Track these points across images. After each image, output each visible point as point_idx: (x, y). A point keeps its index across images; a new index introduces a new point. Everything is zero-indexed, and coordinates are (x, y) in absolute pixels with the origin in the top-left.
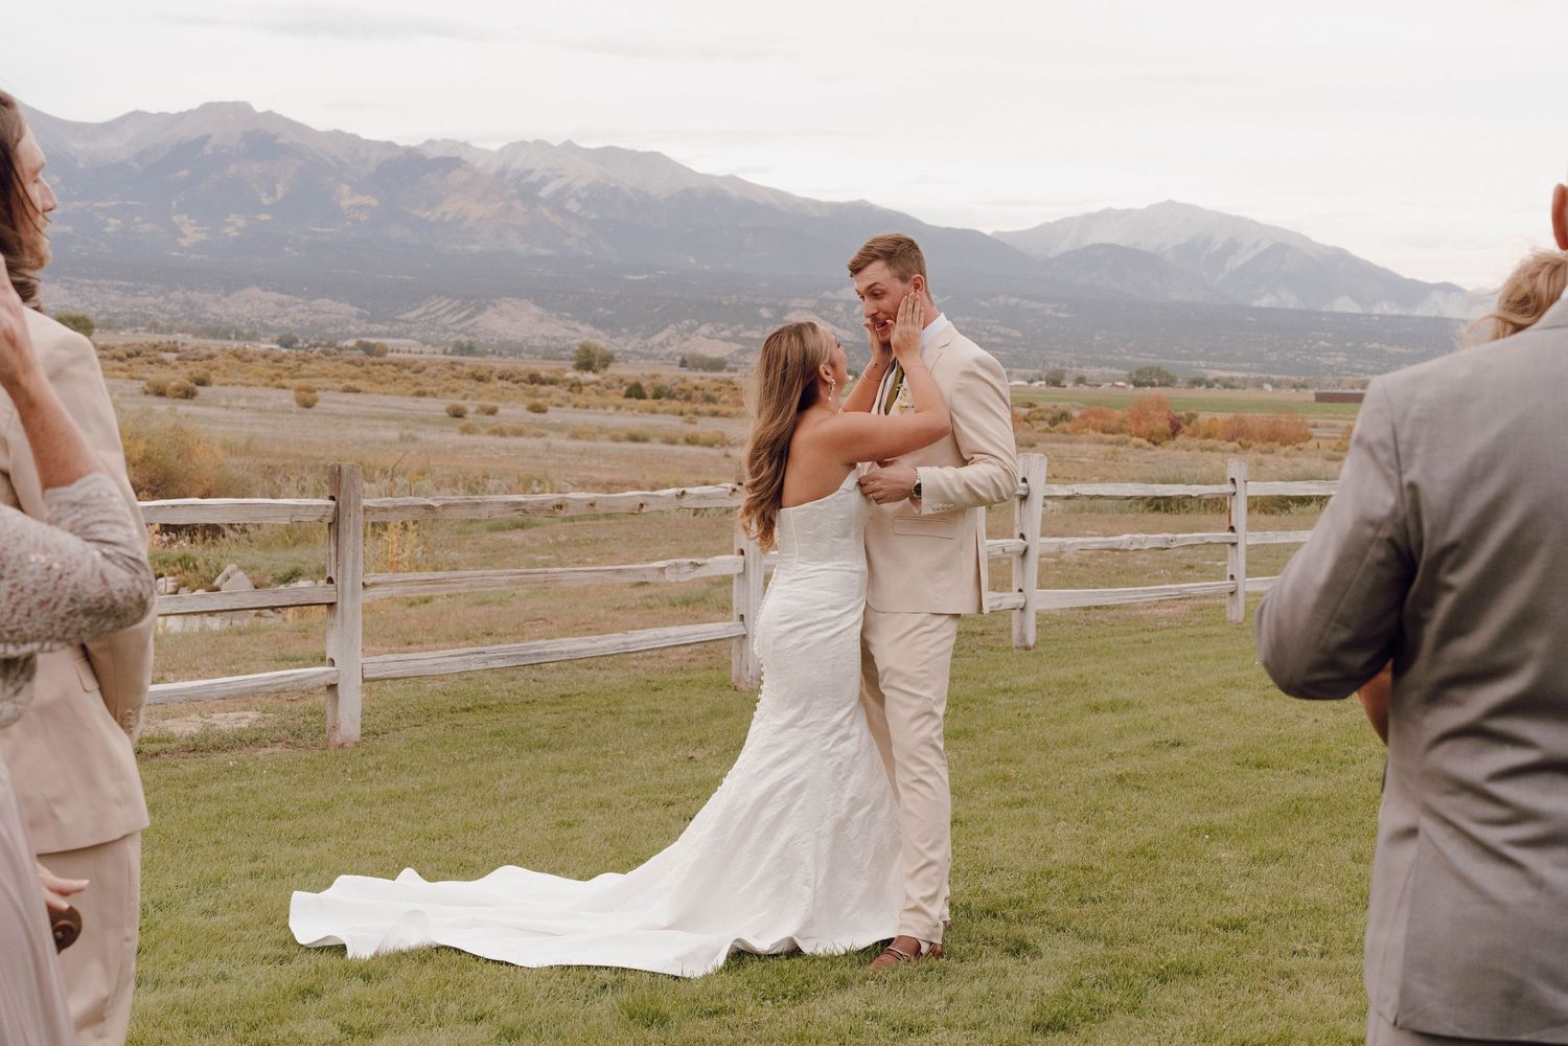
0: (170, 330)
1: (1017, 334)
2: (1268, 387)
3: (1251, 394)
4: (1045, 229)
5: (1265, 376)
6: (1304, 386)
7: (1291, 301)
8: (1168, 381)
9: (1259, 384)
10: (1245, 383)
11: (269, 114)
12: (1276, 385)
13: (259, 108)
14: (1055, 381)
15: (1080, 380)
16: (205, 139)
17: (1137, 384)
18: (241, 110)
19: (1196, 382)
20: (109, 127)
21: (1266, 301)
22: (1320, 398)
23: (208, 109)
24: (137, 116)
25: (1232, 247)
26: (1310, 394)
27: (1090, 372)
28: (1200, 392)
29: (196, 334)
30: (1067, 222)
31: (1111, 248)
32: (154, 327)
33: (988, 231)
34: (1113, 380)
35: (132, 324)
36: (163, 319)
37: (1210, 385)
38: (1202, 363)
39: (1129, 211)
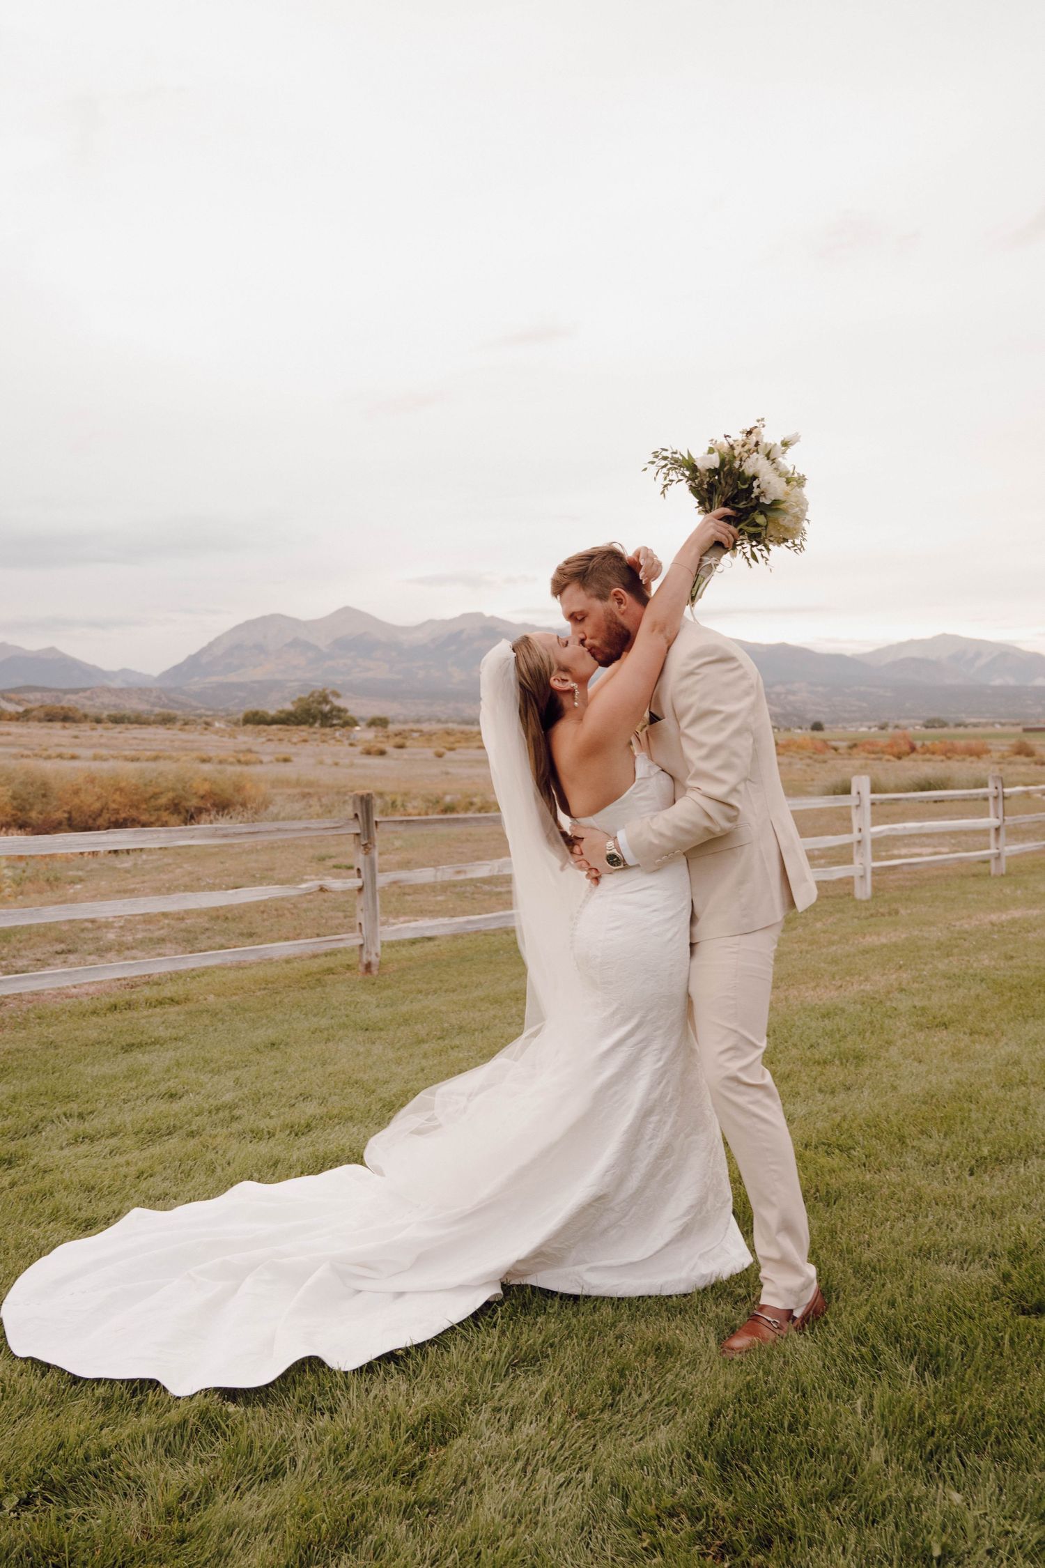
0: (446, 722)
1: (865, 705)
2: (998, 726)
3: (989, 730)
4: (879, 652)
5: (997, 720)
6: (1018, 724)
7: (1011, 681)
8: (944, 725)
9: (993, 724)
10: (985, 725)
11: (492, 618)
12: (1003, 725)
13: (488, 614)
14: (882, 728)
15: (897, 727)
16: (461, 632)
17: (927, 727)
18: (479, 616)
19: (958, 725)
20: (419, 627)
21: (997, 682)
22: (1026, 730)
23: (465, 617)
24: (431, 622)
25: (978, 655)
26: (1019, 729)
27: (903, 722)
28: (961, 730)
29: (459, 723)
30: (891, 647)
31: (914, 660)
32: (439, 721)
33: (848, 653)
34: (913, 726)
35: (429, 720)
36: (444, 717)
37: (966, 726)
38: (963, 715)
39: (923, 640)
